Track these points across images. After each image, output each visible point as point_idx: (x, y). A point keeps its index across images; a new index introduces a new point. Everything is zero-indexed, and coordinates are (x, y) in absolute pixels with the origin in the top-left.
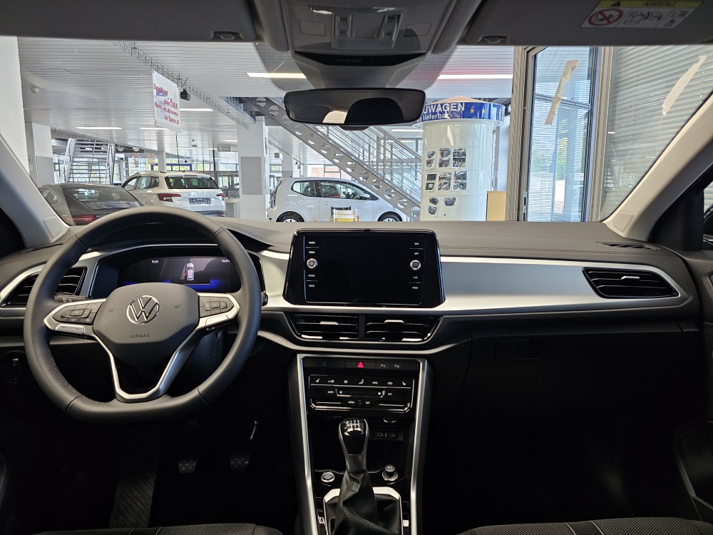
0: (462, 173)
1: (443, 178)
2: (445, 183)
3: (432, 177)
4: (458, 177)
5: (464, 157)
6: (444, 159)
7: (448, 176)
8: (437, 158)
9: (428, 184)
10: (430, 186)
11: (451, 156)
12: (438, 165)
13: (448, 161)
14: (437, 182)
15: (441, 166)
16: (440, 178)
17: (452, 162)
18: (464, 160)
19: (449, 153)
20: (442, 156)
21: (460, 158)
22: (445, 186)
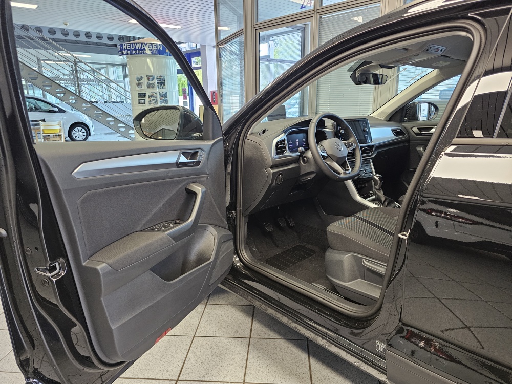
0: (164, 93)
1: (151, 96)
2: (153, 100)
3: (142, 95)
4: (162, 96)
5: (163, 82)
6: (151, 82)
7: (155, 94)
8: (145, 81)
9: (139, 100)
10: (143, 102)
11: (155, 81)
12: (146, 87)
13: (154, 84)
14: (147, 98)
15: (148, 87)
16: (149, 96)
17: (156, 85)
18: (164, 84)
19: (153, 79)
20: (149, 81)
21: (161, 83)
22: (154, 102)
